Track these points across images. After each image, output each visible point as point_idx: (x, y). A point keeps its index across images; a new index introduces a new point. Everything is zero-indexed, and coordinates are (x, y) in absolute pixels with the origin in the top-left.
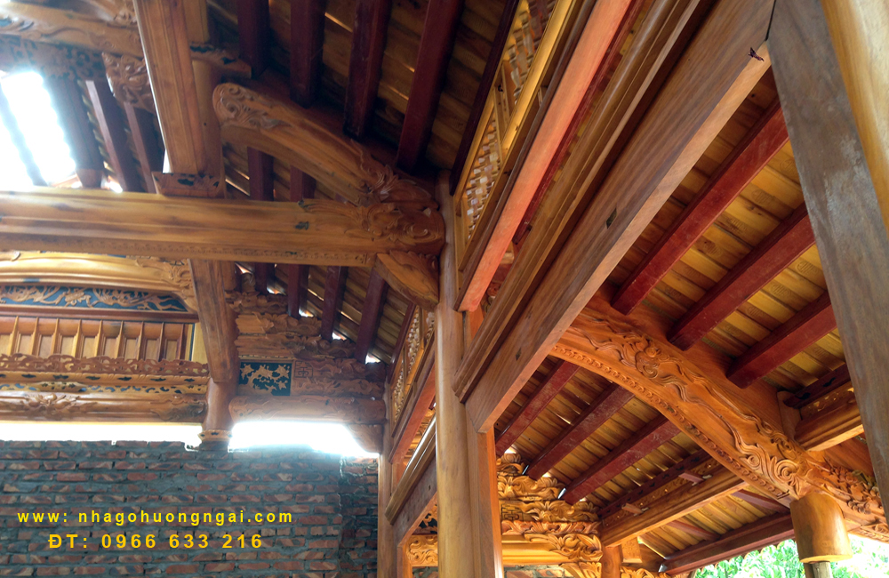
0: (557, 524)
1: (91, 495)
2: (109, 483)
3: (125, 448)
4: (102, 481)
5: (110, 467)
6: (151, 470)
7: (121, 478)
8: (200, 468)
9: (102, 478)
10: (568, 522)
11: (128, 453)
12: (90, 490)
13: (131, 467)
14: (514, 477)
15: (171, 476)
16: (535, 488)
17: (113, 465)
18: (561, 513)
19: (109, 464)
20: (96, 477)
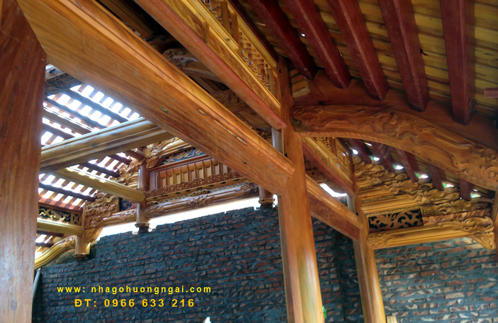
0: (460, 214)
1: (221, 237)
2: (227, 230)
3: (231, 214)
4: (224, 230)
5: (226, 224)
6: (242, 222)
7: (231, 227)
8: (262, 217)
9: (224, 229)
10: (467, 212)
11: (232, 216)
12: (220, 235)
13: (234, 222)
14: (428, 191)
15: (250, 223)
16: (442, 195)
17: (227, 222)
18: (462, 207)
19: (226, 222)
20: (222, 229)
